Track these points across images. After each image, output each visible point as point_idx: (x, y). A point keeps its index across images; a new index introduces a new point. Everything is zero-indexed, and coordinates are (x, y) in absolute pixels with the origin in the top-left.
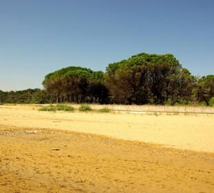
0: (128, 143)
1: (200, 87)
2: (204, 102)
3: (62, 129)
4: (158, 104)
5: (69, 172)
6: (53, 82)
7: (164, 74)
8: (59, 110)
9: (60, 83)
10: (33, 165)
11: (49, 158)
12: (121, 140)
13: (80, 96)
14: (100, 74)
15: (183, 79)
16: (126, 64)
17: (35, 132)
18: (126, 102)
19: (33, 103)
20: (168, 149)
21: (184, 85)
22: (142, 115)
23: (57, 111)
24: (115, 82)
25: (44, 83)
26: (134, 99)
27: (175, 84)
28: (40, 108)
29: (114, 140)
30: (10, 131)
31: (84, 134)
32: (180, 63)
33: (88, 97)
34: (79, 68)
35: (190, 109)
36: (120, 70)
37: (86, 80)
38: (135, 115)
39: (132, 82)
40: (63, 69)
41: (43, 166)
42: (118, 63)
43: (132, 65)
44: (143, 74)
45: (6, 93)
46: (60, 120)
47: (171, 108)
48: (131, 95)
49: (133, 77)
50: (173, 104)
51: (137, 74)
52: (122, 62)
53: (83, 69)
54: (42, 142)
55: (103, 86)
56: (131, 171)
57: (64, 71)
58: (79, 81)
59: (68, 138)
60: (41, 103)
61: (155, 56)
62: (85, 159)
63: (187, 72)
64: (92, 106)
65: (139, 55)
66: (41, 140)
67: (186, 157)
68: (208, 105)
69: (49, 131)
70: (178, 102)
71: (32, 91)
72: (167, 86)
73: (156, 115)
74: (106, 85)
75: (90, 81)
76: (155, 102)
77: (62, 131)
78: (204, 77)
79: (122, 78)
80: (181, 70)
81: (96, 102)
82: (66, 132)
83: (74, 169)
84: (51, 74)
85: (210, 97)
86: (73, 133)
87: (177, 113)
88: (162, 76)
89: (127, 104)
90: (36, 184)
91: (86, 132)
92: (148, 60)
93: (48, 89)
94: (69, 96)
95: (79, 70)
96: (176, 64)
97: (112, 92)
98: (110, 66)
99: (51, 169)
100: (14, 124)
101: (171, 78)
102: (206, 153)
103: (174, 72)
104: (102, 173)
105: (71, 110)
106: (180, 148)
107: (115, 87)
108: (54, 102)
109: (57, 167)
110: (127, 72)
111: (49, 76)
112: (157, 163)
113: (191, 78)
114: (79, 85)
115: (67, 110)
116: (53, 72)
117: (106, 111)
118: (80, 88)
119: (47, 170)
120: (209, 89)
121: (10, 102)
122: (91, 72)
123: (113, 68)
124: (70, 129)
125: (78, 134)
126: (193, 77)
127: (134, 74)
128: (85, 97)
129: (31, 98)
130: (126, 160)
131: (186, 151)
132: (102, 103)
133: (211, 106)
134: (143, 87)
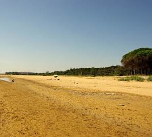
3: (131, 92)
5: (126, 119)
6: (128, 60)
8: (132, 80)
9: (133, 61)
10: (105, 113)
11: (116, 109)
13: (149, 70)
17: (112, 94)
19: (115, 75)
23: (131, 81)
25: (122, 61)
28: (119, 79)
30: (97, 93)
31: (145, 96)
34: (147, 49)
40: (135, 51)
41: (111, 114)
45: (97, 69)
46: (131, 87)
54: (115, 100)
57: (136, 52)
58: (147, 58)
60: (121, 75)
62: (139, 112)
66: (114, 99)
69: (121, 94)
71: (114, 67)
77: (130, 94)
82: (133, 95)
83: (129, 117)
84: (126, 55)
86: (137, 95)
90: (103, 122)
91: (146, 95)
93: (125, 66)
94: (140, 70)
95: (147, 51)
99: (115, 116)
100: (99, 89)
104: (147, 121)
105: (142, 80)
108: (130, 74)
109: (119, 115)
111: (125, 57)
114: (147, 61)
115: (138, 80)
116: (128, 53)
119: (112, 116)
121: (99, 75)
124: (136, 93)
125: (141, 96)
129: (114, 72)
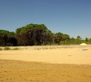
0: (30, 63)
1: (56, 37)
2: (57, 44)
4: (39, 45)
5: (7, 79)
7: (41, 33)
12: (27, 62)
13: (4, 43)
14: (13, 33)
15: (49, 34)
16: (25, 29)
18: (25, 45)
20: (48, 64)
21: (49, 37)
22: (33, 50)
24: (20, 36)
26: (28, 43)
27: (45, 36)
29: (24, 62)
31: (9, 60)
32: (47, 28)
33: (8, 43)
35: (52, 46)
36: (22, 31)
37: (7, 36)
38: (29, 50)
39: (27, 36)
42: (21, 28)
43: (27, 29)
44: (32, 33)
47: (44, 47)
48: (27, 42)
49: (28, 34)
50: (45, 45)
51: (29, 32)
52: (23, 28)
53: (5, 31)
55: (14, 38)
56: (36, 75)
58: (3, 36)
59: (2, 63)
61: (37, 25)
62: (13, 72)
63: (50, 31)
64: (10, 47)
65: (30, 25)
67: (57, 67)
68: (59, 44)
70: (47, 44)
72: (42, 37)
73: (39, 50)
74: (16, 38)
75: (9, 36)
76: (37, 44)
78: (56, 33)
79: (23, 34)
80: (48, 31)
81: (12, 46)
85: (60, 41)
86: (4, 60)
87: (47, 48)
88: (40, 33)
89: (25, 46)
92: (34, 27)
95: (3, 32)
96: (45, 28)
97: (19, 41)
98: (18, 29)
101: (44, 34)
102: (64, 64)
103: (45, 31)
104: (23, 78)
105: (1, 49)
106: (53, 63)
107: (20, 38)
110: (25, 32)
112: (46, 71)
113: (52, 34)
114: (4, 38)
117: (17, 49)
118: (4, 39)
120: (59, 38)
122: (9, 32)
123: (19, 30)
125: (6, 60)
126: (53, 33)
127: (28, 33)
128: (6, 44)
130: (32, 71)
131: (56, 64)
132: (14, 46)
133: (61, 45)
134: (32, 38)
